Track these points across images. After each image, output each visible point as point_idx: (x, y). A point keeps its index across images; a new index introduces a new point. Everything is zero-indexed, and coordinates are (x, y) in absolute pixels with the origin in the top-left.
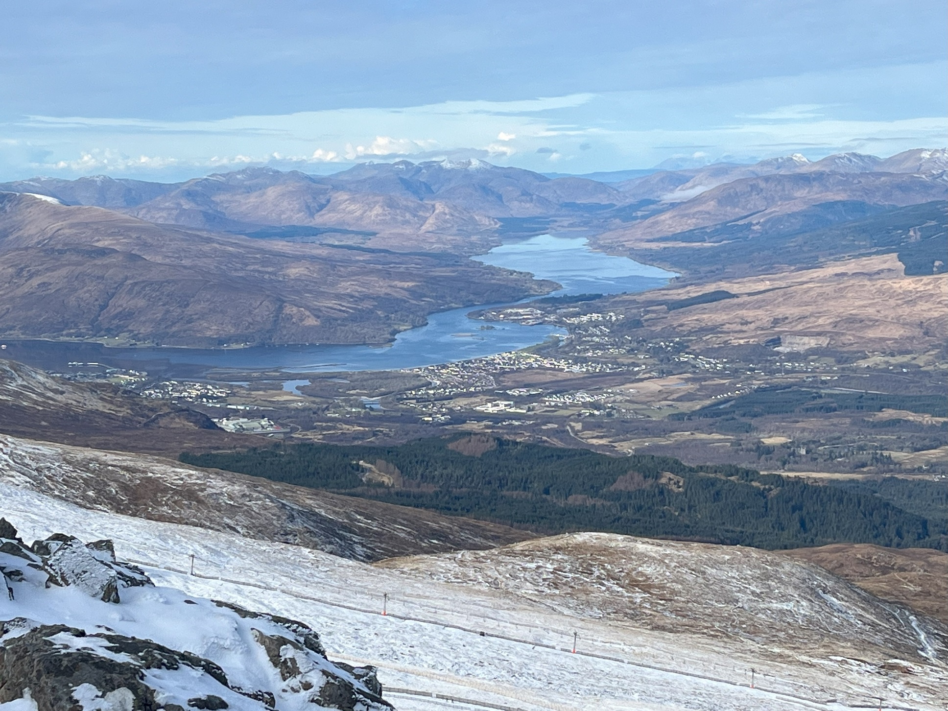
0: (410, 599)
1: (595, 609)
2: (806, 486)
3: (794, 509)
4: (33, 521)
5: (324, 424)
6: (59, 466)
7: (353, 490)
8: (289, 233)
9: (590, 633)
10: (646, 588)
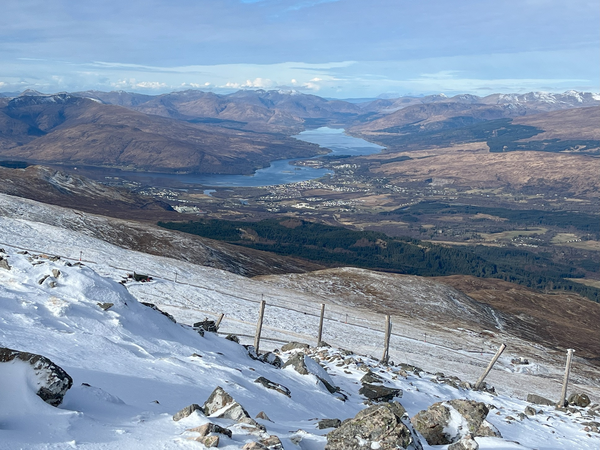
0: (271, 296)
1: (352, 302)
2: (442, 248)
3: (437, 258)
4: (103, 255)
5: (222, 211)
6: (107, 227)
7: (236, 242)
8: (208, 121)
9: (352, 314)
10: (374, 294)
